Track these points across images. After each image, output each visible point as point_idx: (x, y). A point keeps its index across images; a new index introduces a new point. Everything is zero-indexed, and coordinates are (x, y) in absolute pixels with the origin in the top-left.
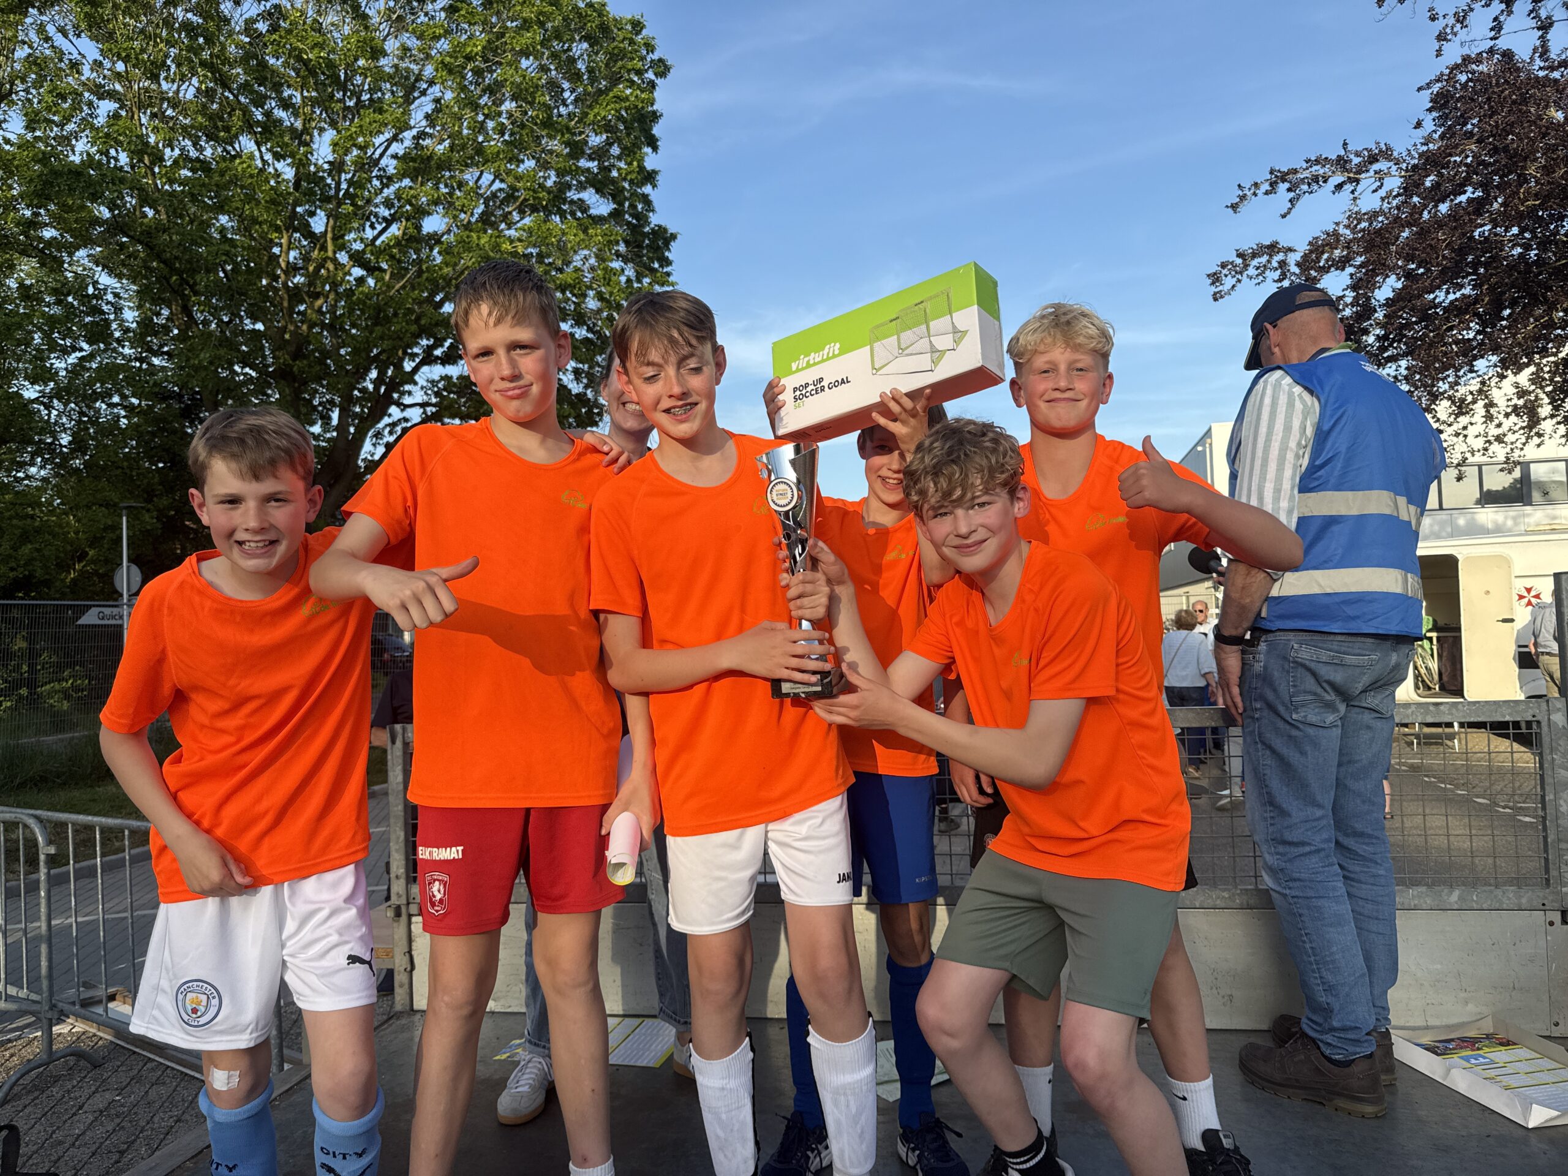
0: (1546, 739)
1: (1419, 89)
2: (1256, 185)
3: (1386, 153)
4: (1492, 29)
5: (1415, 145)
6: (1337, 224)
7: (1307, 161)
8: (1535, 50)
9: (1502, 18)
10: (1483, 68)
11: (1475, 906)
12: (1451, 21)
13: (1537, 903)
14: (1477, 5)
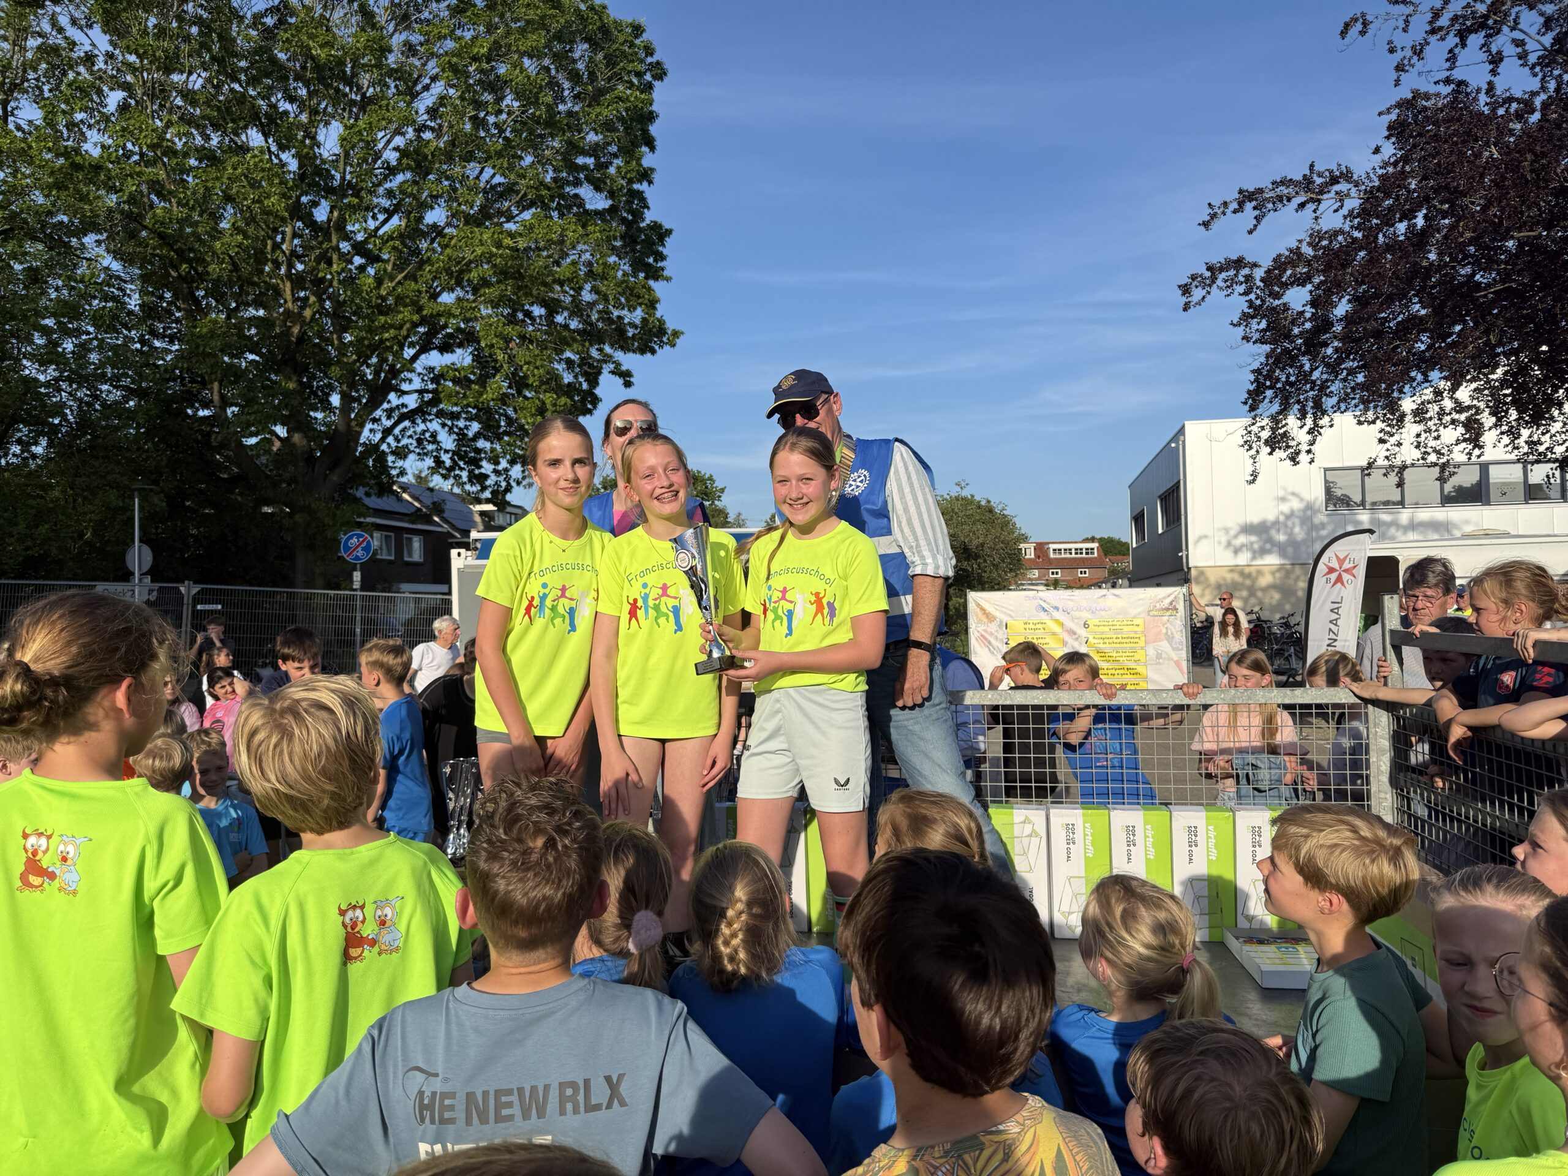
1: (1380, 114)
2: (1225, 204)
3: (1346, 176)
4: (1447, 60)
5: (1374, 168)
6: (1300, 241)
7: (1273, 182)
9: (1456, 51)
12: (1408, 53)
14: (1433, 39)
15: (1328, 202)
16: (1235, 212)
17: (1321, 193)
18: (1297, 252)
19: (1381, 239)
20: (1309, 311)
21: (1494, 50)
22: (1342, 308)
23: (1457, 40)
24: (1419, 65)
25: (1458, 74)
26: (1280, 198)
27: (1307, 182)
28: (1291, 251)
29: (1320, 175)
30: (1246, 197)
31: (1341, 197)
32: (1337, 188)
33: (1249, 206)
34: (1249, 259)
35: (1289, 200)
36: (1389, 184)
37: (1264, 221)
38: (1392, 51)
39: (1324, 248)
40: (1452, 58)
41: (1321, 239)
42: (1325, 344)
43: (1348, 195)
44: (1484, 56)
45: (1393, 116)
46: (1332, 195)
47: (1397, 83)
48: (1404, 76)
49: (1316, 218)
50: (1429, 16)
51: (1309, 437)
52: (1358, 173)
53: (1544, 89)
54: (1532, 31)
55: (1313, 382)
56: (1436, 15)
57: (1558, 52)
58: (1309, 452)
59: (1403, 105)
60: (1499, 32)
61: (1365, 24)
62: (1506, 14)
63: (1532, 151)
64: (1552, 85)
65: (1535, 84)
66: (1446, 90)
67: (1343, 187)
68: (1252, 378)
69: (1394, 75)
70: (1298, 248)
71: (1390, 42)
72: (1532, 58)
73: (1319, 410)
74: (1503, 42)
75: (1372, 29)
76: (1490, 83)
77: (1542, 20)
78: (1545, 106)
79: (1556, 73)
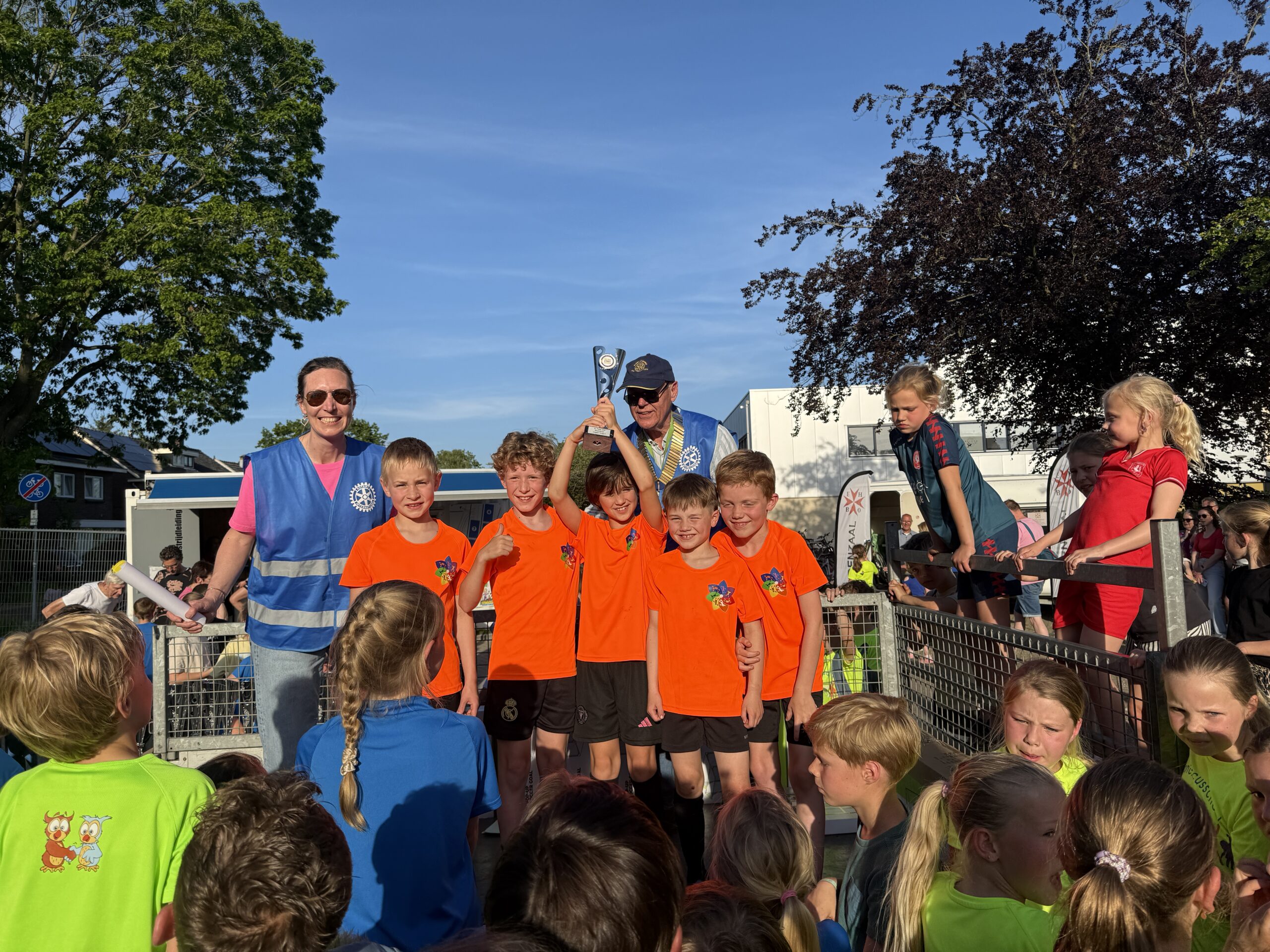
1: (882, 167)
2: (775, 227)
4: (926, 133)
5: (878, 207)
6: (828, 258)
7: (809, 213)
8: (951, 151)
9: (932, 127)
12: (900, 125)
14: (917, 116)
15: (848, 229)
16: (782, 233)
17: (843, 223)
18: (826, 266)
19: (884, 259)
20: (834, 310)
21: (957, 128)
22: (857, 308)
23: (932, 118)
24: (908, 134)
25: (934, 143)
26: (814, 225)
27: (831, 215)
28: (821, 265)
29: (842, 209)
30: (790, 223)
31: (856, 226)
32: (853, 219)
33: (793, 229)
34: (792, 270)
35: (821, 226)
36: (889, 219)
37: (804, 242)
38: (890, 122)
39: (845, 264)
40: (930, 131)
41: (842, 257)
42: (848, 335)
43: (861, 226)
44: (950, 131)
45: (891, 170)
46: (850, 224)
47: (894, 146)
48: (898, 141)
49: (840, 241)
50: (913, 100)
51: (835, 402)
52: (869, 208)
53: (989, 157)
54: (981, 116)
55: (839, 362)
56: (918, 100)
57: (998, 132)
58: (835, 412)
59: (900, 162)
60: (959, 114)
61: (871, 102)
62: (964, 103)
63: (982, 200)
64: (994, 156)
65: (983, 154)
66: (927, 153)
67: (857, 219)
68: (794, 357)
69: (891, 140)
70: (827, 263)
71: (888, 116)
72: (982, 135)
73: (843, 384)
74: (962, 122)
75: (876, 105)
76: (955, 151)
77: (987, 109)
78: (990, 169)
79: (997, 147)
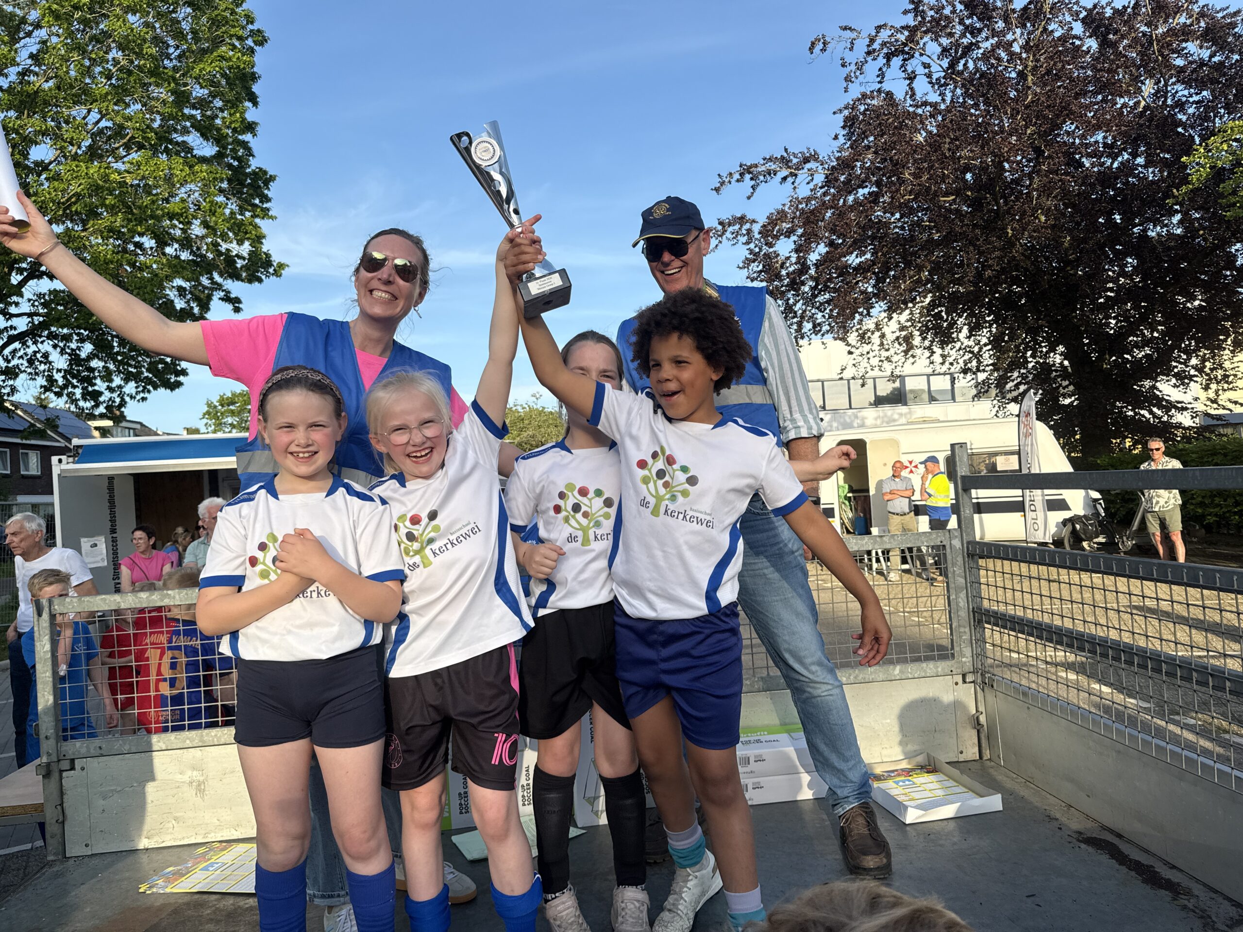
0: (949, 557)
1: (834, 113)
2: (731, 174)
3: (814, 157)
4: (878, 76)
5: (833, 152)
6: (784, 205)
7: (764, 159)
8: (907, 93)
9: (884, 70)
10: (875, 102)
11: (910, 676)
12: (853, 67)
13: (948, 672)
14: (869, 59)
15: (803, 175)
16: (737, 181)
17: (798, 169)
18: (782, 213)
20: (794, 257)
21: (910, 69)
23: (885, 61)
26: (769, 172)
27: (785, 161)
28: (778, 211)
29: (796, 156)
30: (745, 170)
31: (812, 173)
32: (808, 166)
33: (748, 176)
34: (749, 216)
35: (775, 175)
36: (845, 164)
37: (758, 190)
38: (843, 65)
39: (802, 209)
40: (882, 75)
41: (799, 203)
43: (816, 172)
44: (903, 75)
47: (846, 90)
48: (851, 85)
49: (795, 188)
50: (867, 41)
52: (823, 155)
56: (872, 41)
60: (913, 56)
62: (918, 44)
64: (948, 99)
65: (937, 96)
67: (812, 165)
69: (845, 84)
70: (783, 209)
71: (842, 59)
72: (934, 81)
74: (914, 64)
75: (830, 47)
77: (939, 49)
78: (948, 110)
